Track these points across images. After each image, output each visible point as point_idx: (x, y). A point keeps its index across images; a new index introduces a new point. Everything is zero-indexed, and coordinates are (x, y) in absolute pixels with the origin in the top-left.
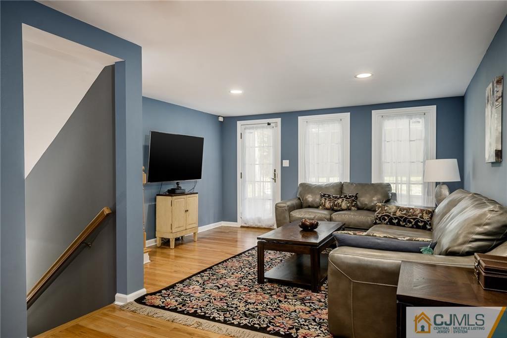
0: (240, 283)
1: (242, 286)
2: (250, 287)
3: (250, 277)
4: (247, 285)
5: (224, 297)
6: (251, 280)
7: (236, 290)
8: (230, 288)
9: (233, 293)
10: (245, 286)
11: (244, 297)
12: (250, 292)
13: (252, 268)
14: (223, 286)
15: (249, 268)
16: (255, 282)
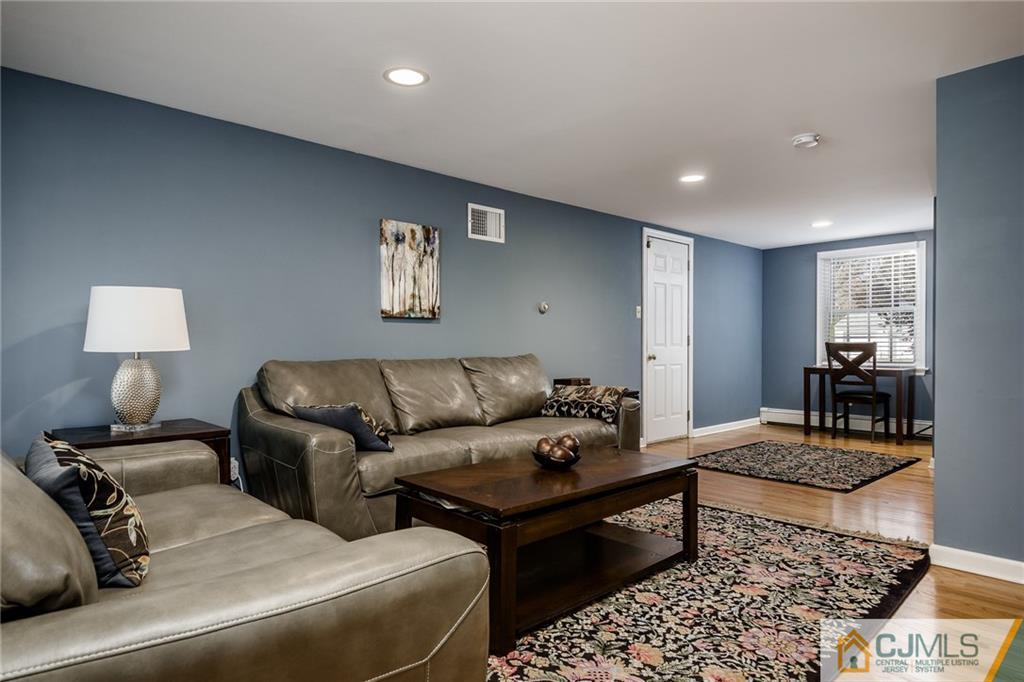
0: (740, 568)
1: (734, 559)
2: (716, 555)
3: (715, 580)
4: (721, 561)
5: (763, 544)
6: (712, 573)
7: (745, 554)
8: (761, 560)
9: (750, 549)
10: (727, 560)
11: (727, 540)
12: (716, 546)
13: (707, 611)
14: (778, 566)
15: (715, 613)
16: (704, 564)
